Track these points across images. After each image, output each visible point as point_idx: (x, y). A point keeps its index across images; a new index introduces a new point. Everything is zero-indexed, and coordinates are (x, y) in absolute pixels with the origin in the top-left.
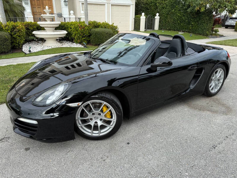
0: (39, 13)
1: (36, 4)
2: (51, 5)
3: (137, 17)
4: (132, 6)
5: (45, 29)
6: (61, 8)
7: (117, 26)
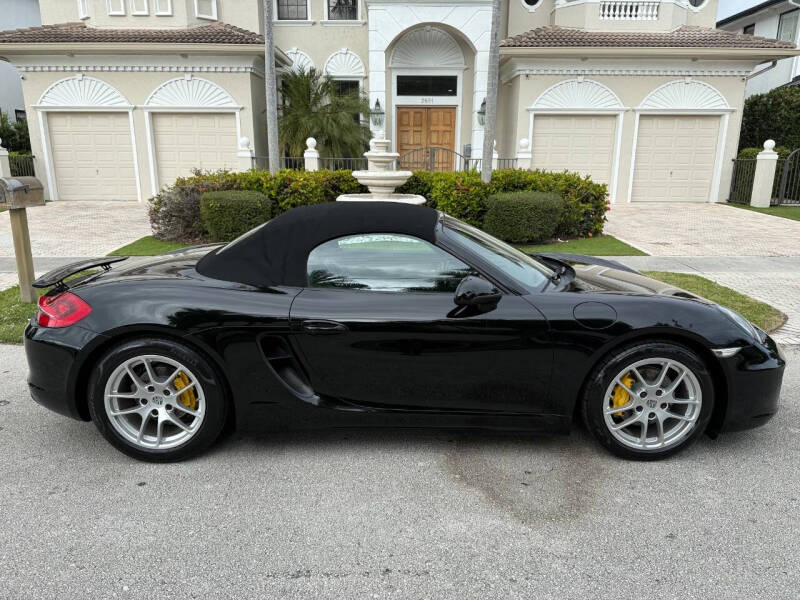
0: (413, 147)
1: (412, 123)
2: (449, 125)
3: (746, 155)
4: (727, 117)
5: (370, 190)
6: (468, 131)
7: (604, 186)
